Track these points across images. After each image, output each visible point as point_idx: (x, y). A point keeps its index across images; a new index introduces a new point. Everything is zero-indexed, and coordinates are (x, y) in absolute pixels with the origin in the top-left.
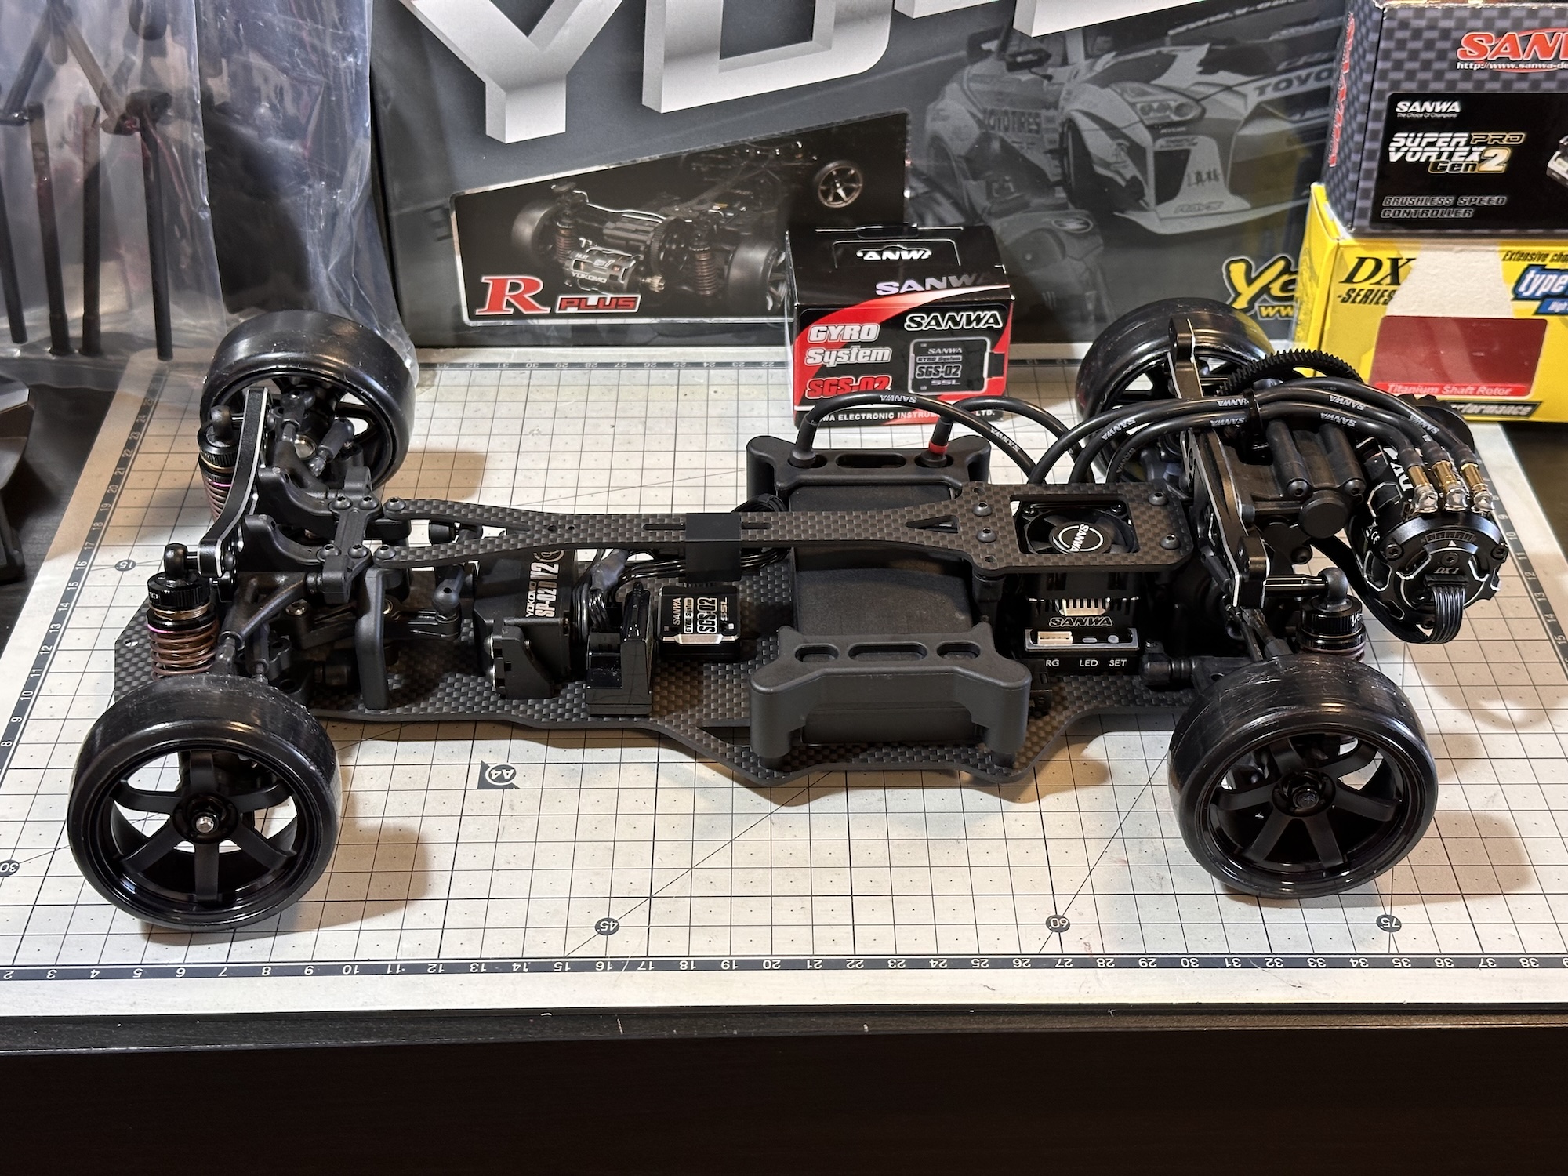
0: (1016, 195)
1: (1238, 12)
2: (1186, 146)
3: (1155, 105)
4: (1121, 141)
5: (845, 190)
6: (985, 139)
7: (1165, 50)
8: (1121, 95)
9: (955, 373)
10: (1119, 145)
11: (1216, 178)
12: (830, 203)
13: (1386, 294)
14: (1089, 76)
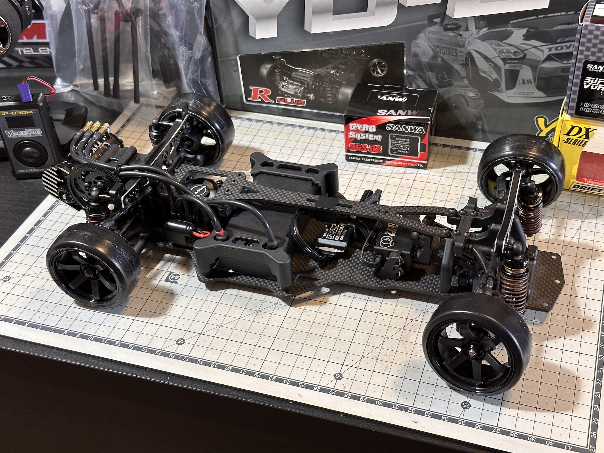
0: (448, 80)
1: (540, 17)
2: (518, 69)
3: (505, 51)
4: (490, 63)
5: (381, 70)
6: (435, 57)
7: (509, 29)
8: (490, 45)
9: (407, 149)
10: (490, 65)
11: (531, 83)
12: (375, 74)
13: (583, 142)
14: (477, 36)
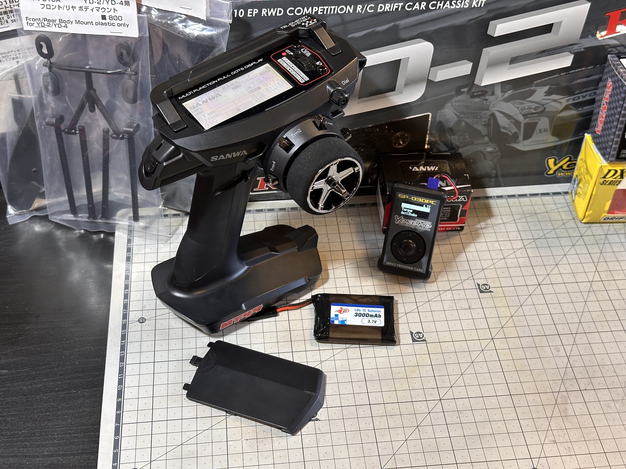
0: (469, 140)
1: (562, 74)
2: (536, 121)
3: (526, 107)
4: (512, 120)
5: (402, 142)
6: (459, 122)
7: (532, 88)
8: (513, 104)
9: (447, 216)
10: (511, 121)
11: (547, 131)
12: (397, 146)
13: (618, 182)
14: (502, 98)
